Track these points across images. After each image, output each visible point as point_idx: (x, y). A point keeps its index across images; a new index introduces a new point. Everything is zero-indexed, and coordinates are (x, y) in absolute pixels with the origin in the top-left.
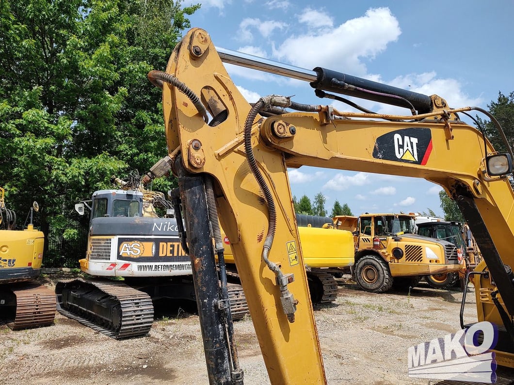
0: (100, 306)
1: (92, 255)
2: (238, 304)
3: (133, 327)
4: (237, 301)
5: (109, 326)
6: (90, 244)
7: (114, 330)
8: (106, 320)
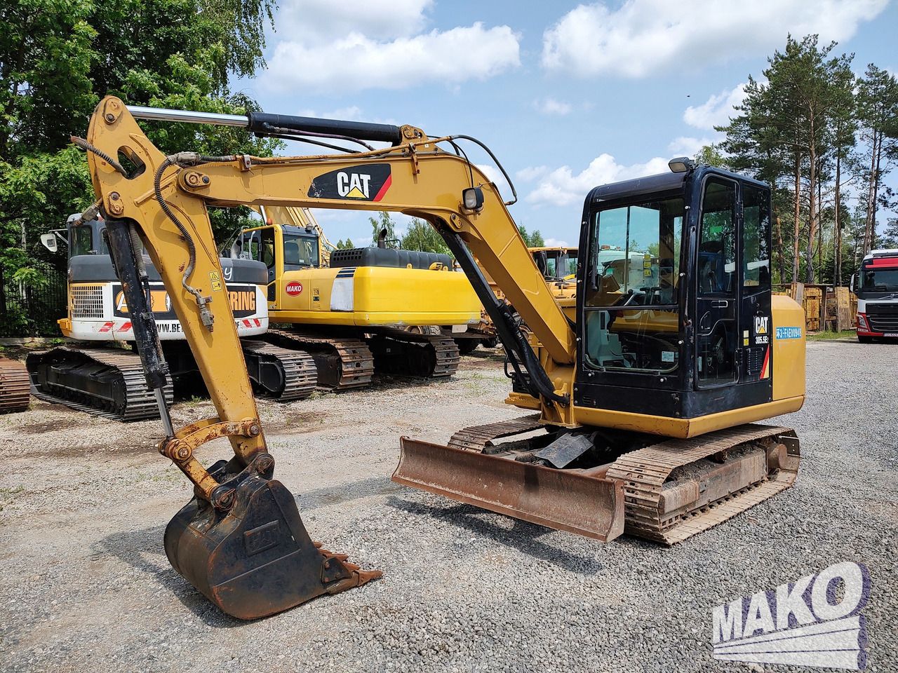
0: (95, 382)
1: (76, 311)
2: (300, 377)
3: (144, 405)
4: (299, 372)
5: (111, 409)
6: (70, 296)
7: (119, 413)
8: (106, 400)
